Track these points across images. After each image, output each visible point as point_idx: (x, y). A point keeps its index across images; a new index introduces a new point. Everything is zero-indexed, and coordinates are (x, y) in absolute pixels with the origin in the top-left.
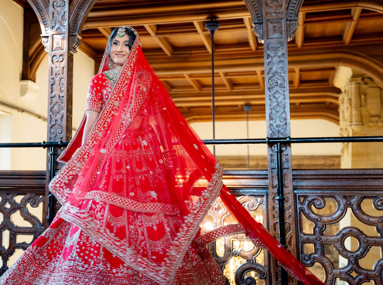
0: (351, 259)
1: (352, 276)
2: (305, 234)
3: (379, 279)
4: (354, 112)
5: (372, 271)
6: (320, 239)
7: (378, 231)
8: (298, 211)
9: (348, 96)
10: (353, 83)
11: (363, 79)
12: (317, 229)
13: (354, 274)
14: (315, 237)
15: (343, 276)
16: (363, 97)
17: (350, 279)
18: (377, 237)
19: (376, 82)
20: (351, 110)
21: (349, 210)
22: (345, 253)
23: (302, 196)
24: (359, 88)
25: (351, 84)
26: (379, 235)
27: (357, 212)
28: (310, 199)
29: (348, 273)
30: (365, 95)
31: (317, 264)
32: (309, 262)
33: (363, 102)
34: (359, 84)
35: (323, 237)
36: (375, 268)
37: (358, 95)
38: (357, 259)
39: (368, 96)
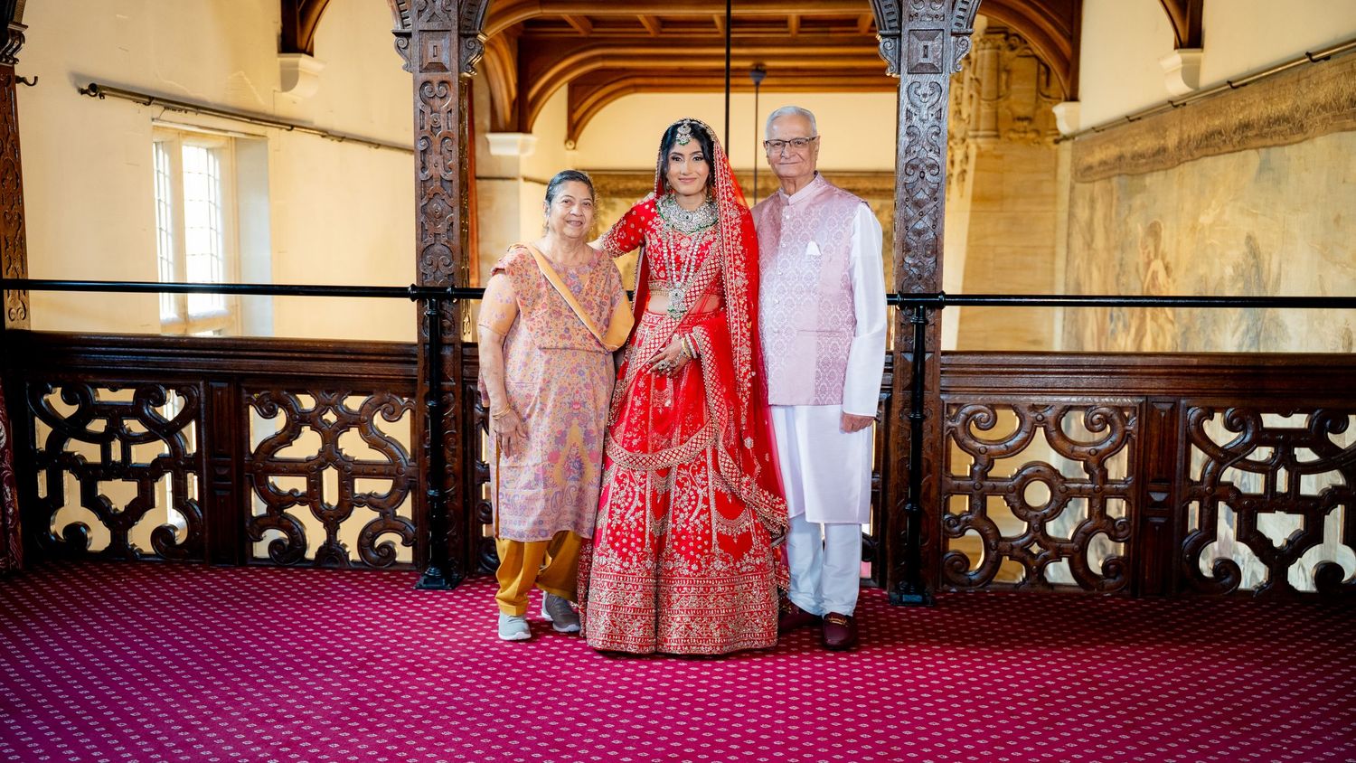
0: (1033, 522)
1: (1031, 553)
2: (954, 478)
3: (1077, 556)
4: (985, 110)
5: (1067, 541)
6: (982, 486)
7: (1087, 469)
8: (946, 433)
9: (974, 73)
10: (988, 45)
11: (1006, 39)
12: (976, 468)
13: (1035, 549)
14: (972, 482)
15: (1016, 552)
16: (1004, 76)
17: (1028, 558)
18: (1083, 481)
19: (1032, 46)
20: (979, 104)
21: (1040, 432)
22: (1023, 512)
23: (955, 405)
24: (998, 56)
25: (984, 49)
26: (1087, 476)
27: (1054, 434)
28: (968, 410)
29: (1025, 549)
30: (1008, 72)
31: (971, 533)
32: (957, 529)
33: (1004, 88)
34: (998, 48)
35: (986, 483)
36: (1074, 537)
37: (995, 73)
38: (1044, 520)
39: (1014, 76)
